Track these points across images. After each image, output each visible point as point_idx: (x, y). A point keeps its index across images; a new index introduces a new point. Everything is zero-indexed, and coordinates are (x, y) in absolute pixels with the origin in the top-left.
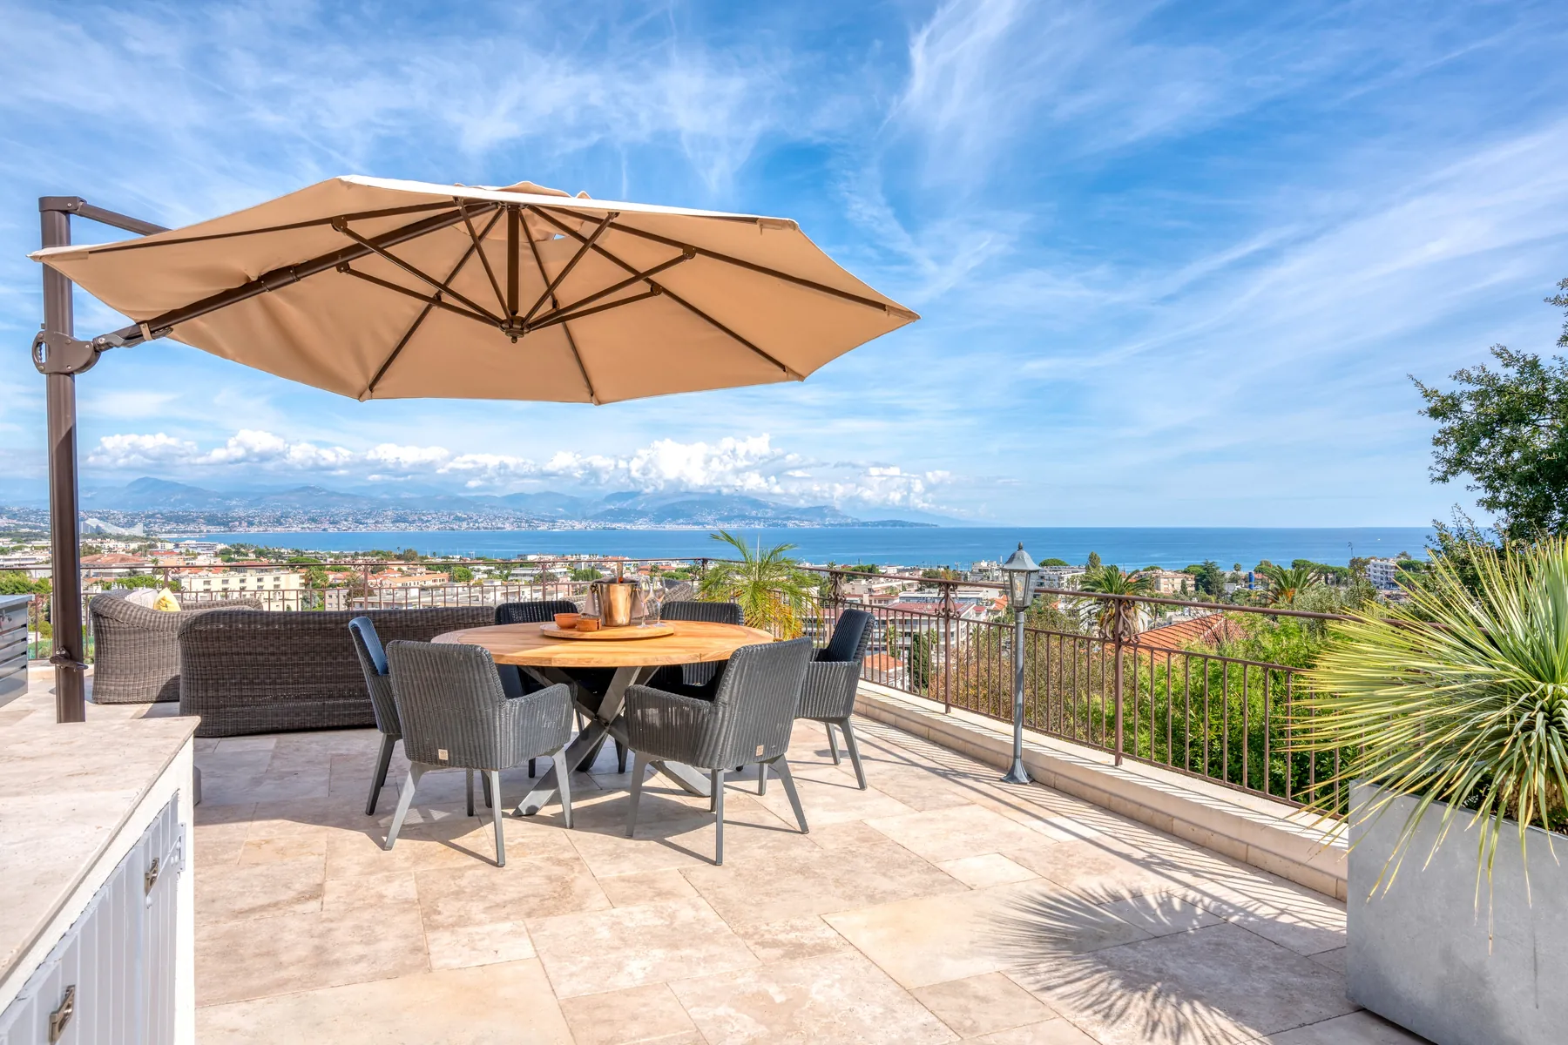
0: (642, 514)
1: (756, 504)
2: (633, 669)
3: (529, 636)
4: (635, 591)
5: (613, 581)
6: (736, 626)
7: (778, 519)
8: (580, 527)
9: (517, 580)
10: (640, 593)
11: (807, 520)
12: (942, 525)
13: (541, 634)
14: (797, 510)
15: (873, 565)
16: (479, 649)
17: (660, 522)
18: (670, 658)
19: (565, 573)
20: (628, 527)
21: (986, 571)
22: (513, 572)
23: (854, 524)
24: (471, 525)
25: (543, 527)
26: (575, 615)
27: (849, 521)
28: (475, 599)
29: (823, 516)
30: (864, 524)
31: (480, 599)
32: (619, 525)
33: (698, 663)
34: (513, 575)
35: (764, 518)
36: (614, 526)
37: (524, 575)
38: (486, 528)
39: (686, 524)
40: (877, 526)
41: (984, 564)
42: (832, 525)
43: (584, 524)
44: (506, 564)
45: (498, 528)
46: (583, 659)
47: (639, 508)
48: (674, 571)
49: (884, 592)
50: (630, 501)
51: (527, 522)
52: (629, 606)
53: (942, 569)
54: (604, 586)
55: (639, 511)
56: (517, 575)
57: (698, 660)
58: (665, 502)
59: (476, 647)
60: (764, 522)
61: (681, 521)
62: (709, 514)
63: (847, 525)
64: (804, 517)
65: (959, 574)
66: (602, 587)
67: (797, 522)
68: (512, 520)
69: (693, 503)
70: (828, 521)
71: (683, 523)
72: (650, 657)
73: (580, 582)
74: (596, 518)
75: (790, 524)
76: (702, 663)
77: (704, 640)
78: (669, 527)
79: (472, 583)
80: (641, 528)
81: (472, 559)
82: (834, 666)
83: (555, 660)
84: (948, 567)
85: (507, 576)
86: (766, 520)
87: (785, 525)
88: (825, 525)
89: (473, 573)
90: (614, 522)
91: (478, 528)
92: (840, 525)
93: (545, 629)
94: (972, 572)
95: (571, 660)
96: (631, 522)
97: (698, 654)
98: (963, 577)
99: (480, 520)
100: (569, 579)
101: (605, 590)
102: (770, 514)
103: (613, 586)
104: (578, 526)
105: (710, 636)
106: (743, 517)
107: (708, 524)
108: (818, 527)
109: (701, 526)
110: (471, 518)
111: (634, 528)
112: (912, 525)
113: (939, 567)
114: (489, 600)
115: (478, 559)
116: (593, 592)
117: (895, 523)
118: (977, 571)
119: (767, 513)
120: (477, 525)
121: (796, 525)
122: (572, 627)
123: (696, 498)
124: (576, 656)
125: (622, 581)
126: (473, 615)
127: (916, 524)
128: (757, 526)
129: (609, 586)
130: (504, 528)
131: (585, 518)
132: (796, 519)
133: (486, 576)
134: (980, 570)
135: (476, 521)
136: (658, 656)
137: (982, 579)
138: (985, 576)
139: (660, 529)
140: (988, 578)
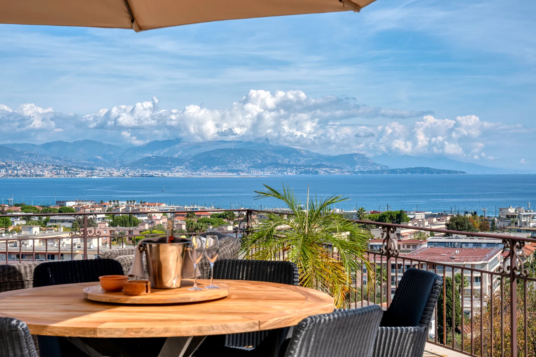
0: (179, 162)
1: (288, 152)
2: (183, 339)
3: (70, 300)
4: (187, 251)
5: (162, 241)
6: (291, 287)
7: (311, 166)
8: (118, 174)
9: (55, 226)
10: (191, 252)
11: (338, 168)
12: (470, 172)
13: (83, 298)
14: (329, 159)
15: (401, 211)
16: (14, 322)
17: (196, 170)
18: (226, 326)
19: (103, 218)
20: (165, 174)
21: (514, 216)
22: (52, 218)
23: (382, 171)
24: (10, 172)
25: (82, 175)
26: (121, 277)
27: (378, 168)
28: (13, 244)
29: (354, 164)
30: (394, 171)
31: (18, 245)
32: (156, 173)
33: (257, 332)
34: (52, 221)
35: (296, 166)
36: (151, 174)
37: (63, 221)
38: (25, 175)
39: (220, 172)
40: (406, 172)
41: (512, 211)
42: (361, 172)
43: (122, 171)
44: (47, 211)
45: (37, 176)
46: (132, 329)
47: (176, 156)
48: (209, 217)
49: (412, 237)
50: (166, 150)
51: (66, 169)
52: (180, 266)
53: (469, 215)
54: (154, 245)
55: (176, 158)
56: (56, 221)
57: (256, 329)
58: (202, 150)
59: (12, 319)
60: (297, 169)
61: (216, 168)
62: (244, 163)
63: (377, 172)
64: (335, 165)
65: (486, 220)
66: (150, 246)
67: (327, 169)
68: (51, 167)
69: (230, 150)
70: (357, 168)
71: (218, 171)
72: (204, 325)
73: (118, 227)
74: (134, 165)
75: (322, 172)
76: (261, 332)
77: (260, 303)
78: (205, 174)
79: (10, 229)
80: (178, 175)
81: (10, 206)
82: (399, 331)
83: (101, 330)
84: (475, 213)
85: (45, 222)
86: (298, 167)
87: (316, 172)
88: (355, 172)
89: (11, 219)
90: (151, 169)
91: (17, 175)
92: (370, 172)
93: (89, 292)
94: (499, 218)
95: (119, 330)
96: (168, 169)
97: (257, 322)
98: (491, 223)
99: (18, 168)
100: (107, 225)
101: (154, 251)
102: (302, 161)
103: (162, 246)
104: (116, 173)
105: (266, 299)
106: (276, 165)
107: (242, 171)
108: (347, 174)
109: (235, 174)
110: (10, 166)
111: (170, 175)
112: (439, 172)
113: (466, 213)
114: (28, 246)
115: (16, 205)
116: (141, 252)
117: (423, 170)
118: (505, 217)
119: (299, 160)
120: (16, 172)
121: (327, 172)
122: (117, 290)
123: (232, 146)
124: (124, 326)
125: (173, 241)
126: (9, 274)
127: (444, 171)
128: (290, 174)
129: (158, 247)
130: (43, 175)
131: (123, 166)
132: (327, 166)
133: (24, 222)
134: (507, 216)
135: (15, 169)
136: (214, 325)
137: (510, 225)
138: (512, 222)
139: (195, 176)
140: (516, 223)
